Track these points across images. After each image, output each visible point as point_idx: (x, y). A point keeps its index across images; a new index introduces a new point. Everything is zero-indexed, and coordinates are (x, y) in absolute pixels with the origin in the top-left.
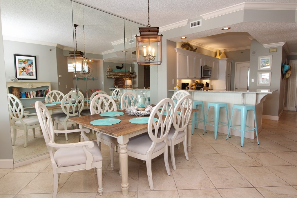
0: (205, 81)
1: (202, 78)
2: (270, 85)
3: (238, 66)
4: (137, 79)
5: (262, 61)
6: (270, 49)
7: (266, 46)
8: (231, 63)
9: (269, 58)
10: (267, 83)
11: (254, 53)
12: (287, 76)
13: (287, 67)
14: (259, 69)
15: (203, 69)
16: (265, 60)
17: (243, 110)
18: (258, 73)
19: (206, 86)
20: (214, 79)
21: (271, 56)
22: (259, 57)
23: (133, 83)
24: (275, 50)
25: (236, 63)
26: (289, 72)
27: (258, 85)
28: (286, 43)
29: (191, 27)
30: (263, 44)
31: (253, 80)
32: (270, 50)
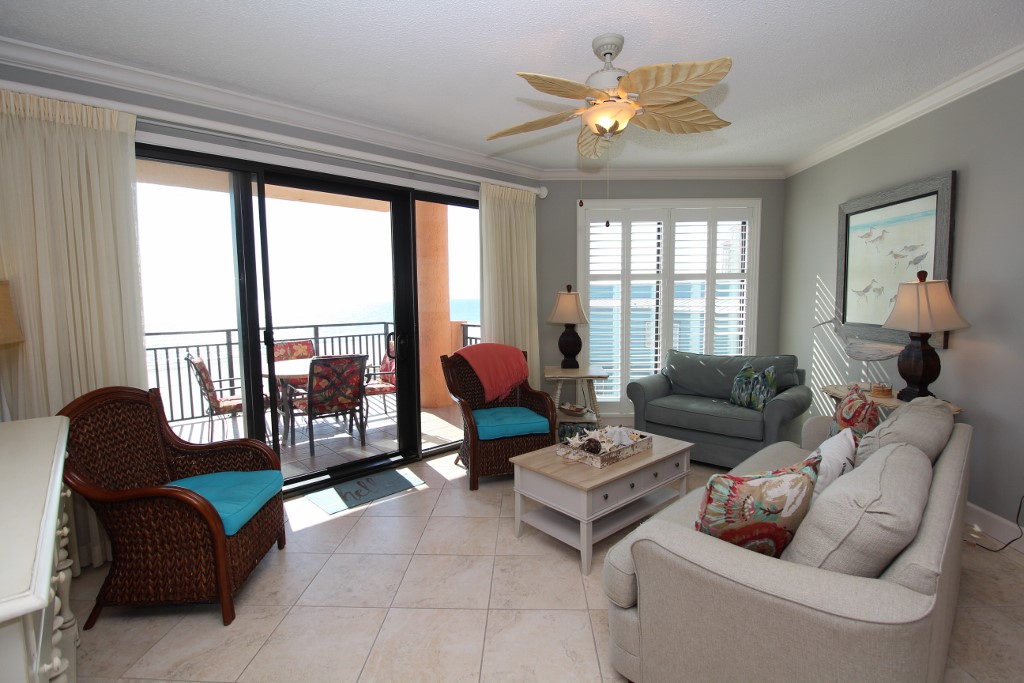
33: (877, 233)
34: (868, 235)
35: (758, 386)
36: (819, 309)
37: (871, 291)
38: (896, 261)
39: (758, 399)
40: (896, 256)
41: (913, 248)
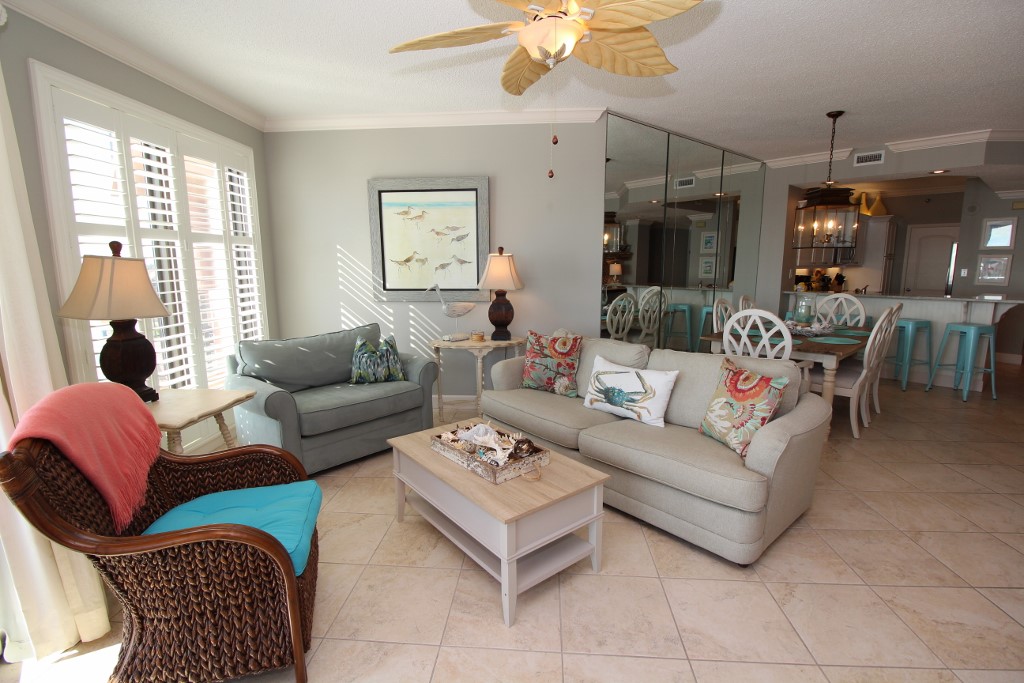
0: (833, 272)
1: (827, 265)
2: (1006, 284)
3: (916, 233)
4: (633, 263)
6: (1015, 202)
7: (1003, 195)
10: (998, 278)
11: (972, 209)
17: (972, 333)
19: (836, 282)
20: (856, 265)
21: (1015, 219)
23: (625, 270)
25: (909, 227)
27: (976, 283)
29: (856, 165)
31: (964, 273)
32: (1015, 204)
33: (415, 212)
34: (406, 213)
35: (392, 357)
36: (345, 278)
37: (413, 261)
38: (439, 237)
39: (397, 370)
40: (438, 233)
41: (455, 229)
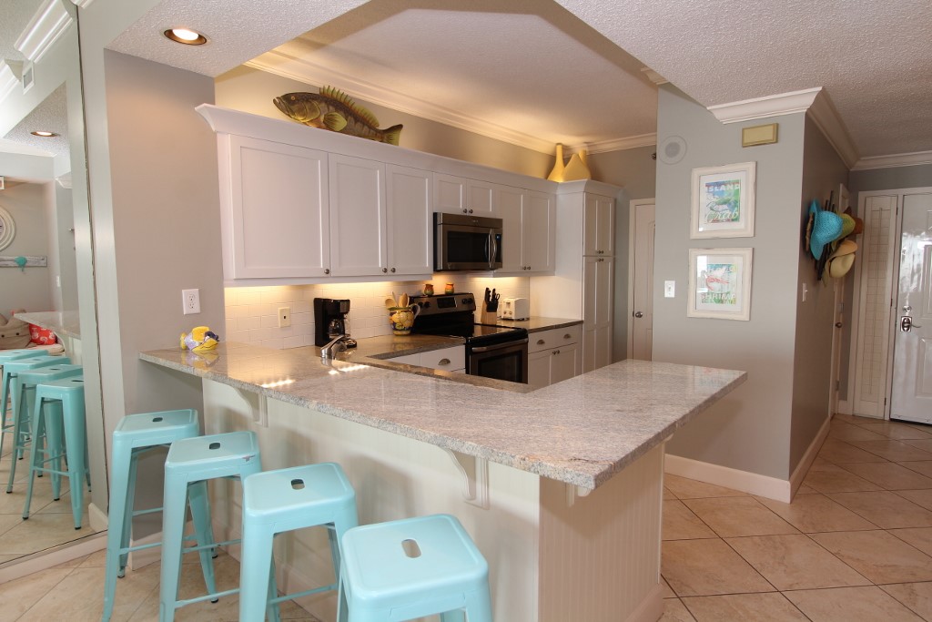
0: (478, 285)
2: (746, 317)
5: (711, 189)
6: (746, 128)
7: (729, 112)
8: (616, 200)
9: (741, 176)
11: (673, 150)
12: (839, 267)
13: (831, 225)
14: (694, 235)
15: (440, 228)
16: (723, 187)
18: (692, 252)
20: (530, 271)
21: (751, 166)
22: (696, 172)
24: (768, 134)
25: (632, 203)
26: (849, 249)
28: (823, 98)
30: (712, 104)
32: (746, 131)
